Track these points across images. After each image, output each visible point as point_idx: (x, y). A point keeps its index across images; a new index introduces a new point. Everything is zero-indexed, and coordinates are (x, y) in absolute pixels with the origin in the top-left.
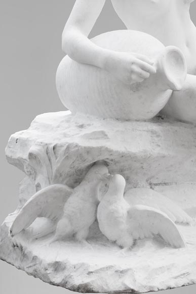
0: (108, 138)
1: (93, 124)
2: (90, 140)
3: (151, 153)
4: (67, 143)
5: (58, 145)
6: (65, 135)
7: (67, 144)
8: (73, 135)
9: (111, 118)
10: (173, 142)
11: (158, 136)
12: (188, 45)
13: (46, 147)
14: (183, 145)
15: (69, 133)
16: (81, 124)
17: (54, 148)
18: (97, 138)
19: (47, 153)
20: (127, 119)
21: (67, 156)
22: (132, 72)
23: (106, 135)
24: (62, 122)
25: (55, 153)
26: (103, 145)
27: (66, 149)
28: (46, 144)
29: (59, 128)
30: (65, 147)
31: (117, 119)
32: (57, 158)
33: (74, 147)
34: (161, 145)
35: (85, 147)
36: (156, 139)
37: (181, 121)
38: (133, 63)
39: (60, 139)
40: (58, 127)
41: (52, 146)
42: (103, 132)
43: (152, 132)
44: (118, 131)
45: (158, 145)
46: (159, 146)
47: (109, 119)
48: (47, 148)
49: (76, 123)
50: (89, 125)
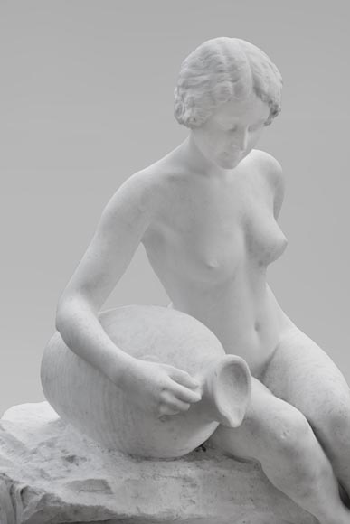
0: (111, 493)
1: (90, 460)
2: (82, 493)
3: (180, 514)
4: (44, 491)
5: (29, 489)
6: (43, 474)
7: (44, 494)
8: (55, 479)
9: (120, 451)
10: (216, 496)
11: (194, 486)
12: (258, 328)
13: (10, 485)
14: (233, 498)
15: (49, 472)
16: (70, 454)
17: (22, 491)
18: (94, 491)
19: (11, 494)
20: (147, 456)
21: (42, 511)
22: (162, 402)
23: (109, 488)
24: (43, 444)
25: (23, 499)
26: (102, 504)
27: (41, 501)
28: (11, 481)
29: (34, 455)
30: (40, 497)
31: (131, 455)
32: (25, 507)
33: (54, 502)
34: (196, 501)
35: (72, 505)
36: (190, 490)
37: (232, 457)
38: (164, 389)
39: (34, 480)
40: (34, 452)
41: (20, 487)
42: (103, 483)
43: (184, 479)
44: (129, 480)
45: (191, 501)
46: (194, 502)
47: (116, 453)
48: (12, 487)
49: (63, 451)
50: (84, 459)
